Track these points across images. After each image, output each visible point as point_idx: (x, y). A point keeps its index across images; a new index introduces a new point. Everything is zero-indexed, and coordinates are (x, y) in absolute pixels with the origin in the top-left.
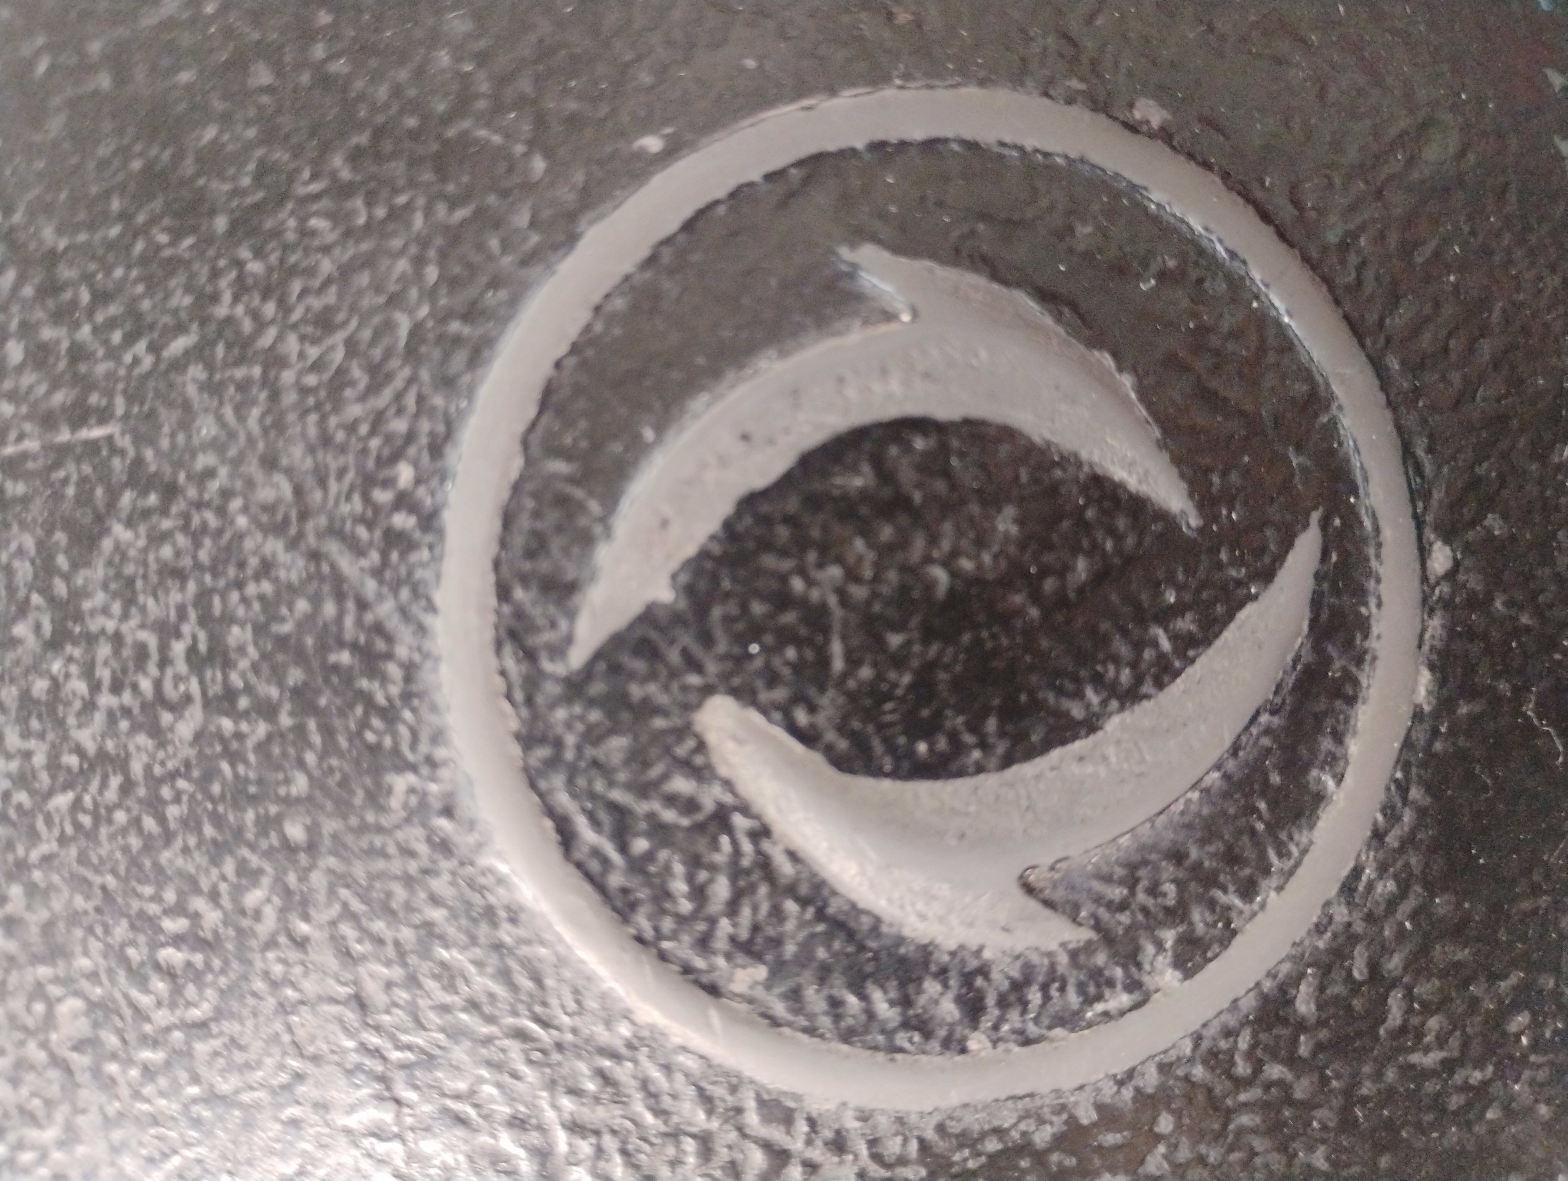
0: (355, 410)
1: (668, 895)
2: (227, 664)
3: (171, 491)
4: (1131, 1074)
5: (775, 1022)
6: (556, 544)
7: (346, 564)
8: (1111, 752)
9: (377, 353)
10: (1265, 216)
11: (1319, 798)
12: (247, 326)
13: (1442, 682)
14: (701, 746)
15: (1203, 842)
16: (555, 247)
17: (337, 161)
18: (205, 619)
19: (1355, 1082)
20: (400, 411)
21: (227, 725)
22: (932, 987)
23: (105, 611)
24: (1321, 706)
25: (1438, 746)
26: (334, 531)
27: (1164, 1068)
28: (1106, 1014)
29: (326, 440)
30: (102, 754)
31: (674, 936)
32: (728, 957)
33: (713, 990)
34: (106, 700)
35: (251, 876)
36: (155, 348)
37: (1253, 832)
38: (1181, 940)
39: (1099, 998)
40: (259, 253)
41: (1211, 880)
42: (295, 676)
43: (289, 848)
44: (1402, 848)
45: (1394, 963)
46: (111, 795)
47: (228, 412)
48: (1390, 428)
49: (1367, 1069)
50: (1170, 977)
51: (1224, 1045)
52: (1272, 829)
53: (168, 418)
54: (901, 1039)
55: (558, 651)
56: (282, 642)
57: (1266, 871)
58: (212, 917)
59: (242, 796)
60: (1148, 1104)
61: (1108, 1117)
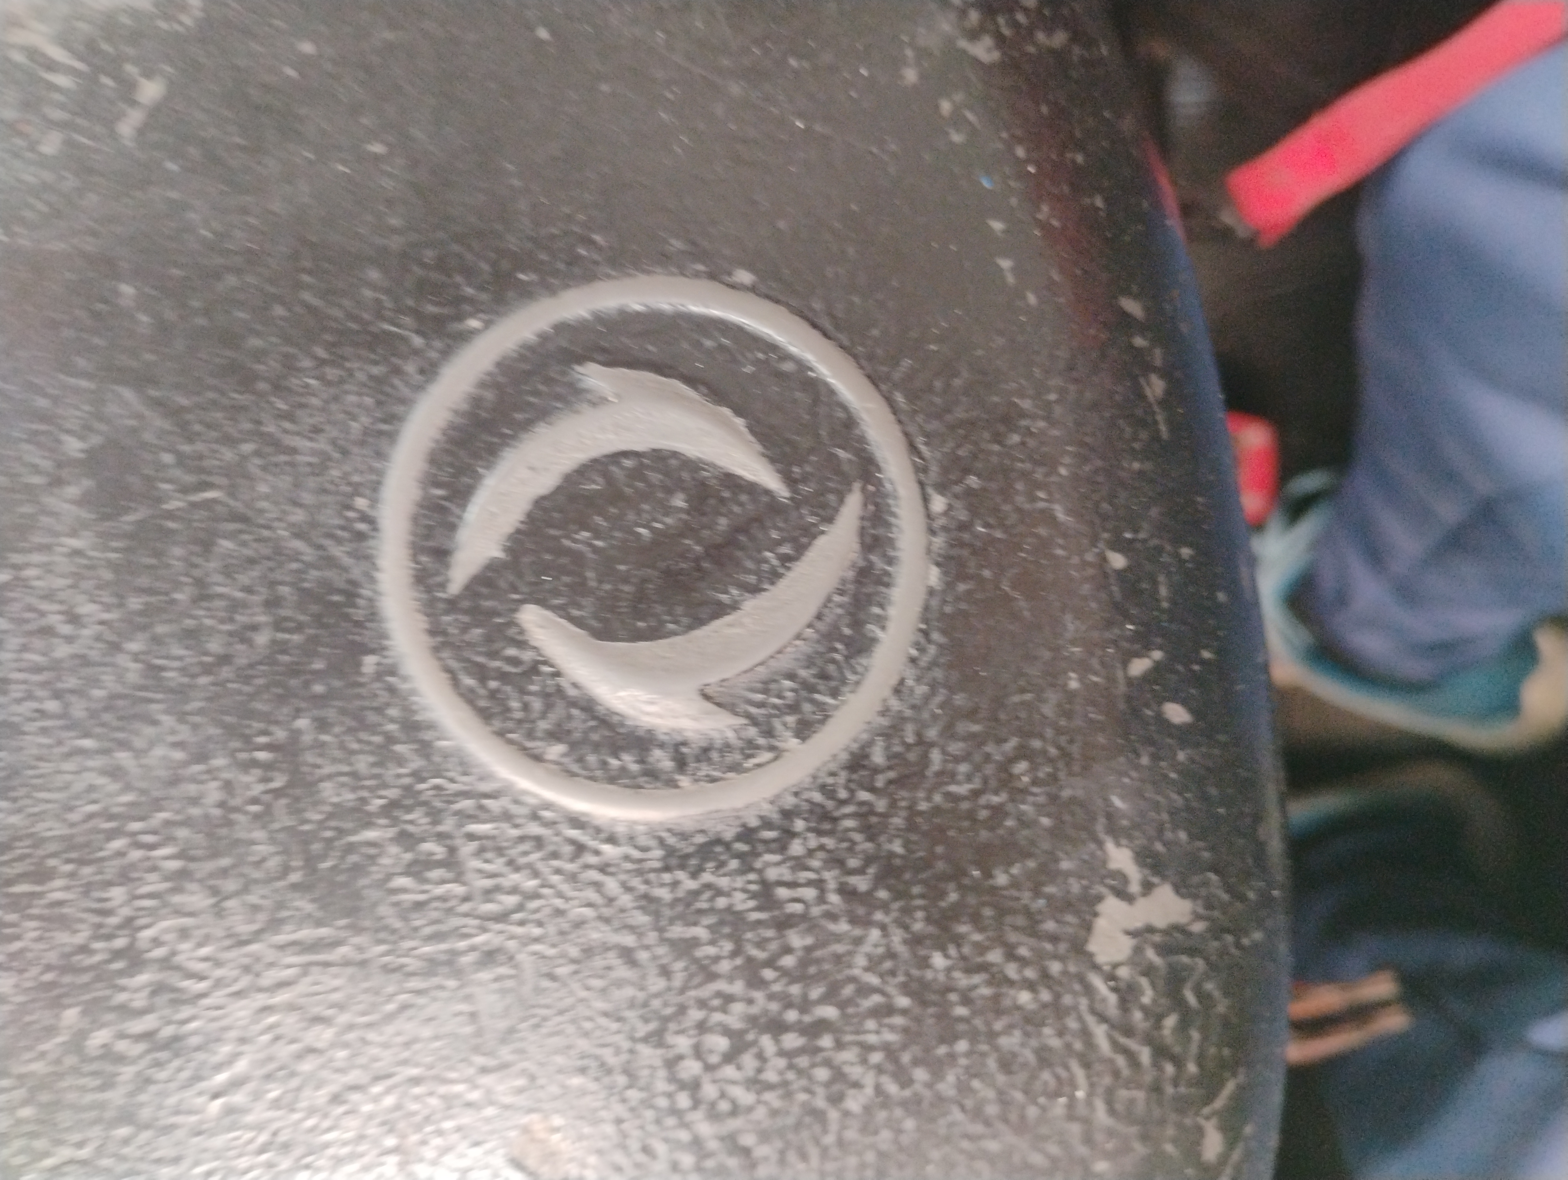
0: (335, 473)
2: (281, 605)
3: (247, 521)
4: (777, 798)
7: (335, 551)
9: (344, 443)
10: (815, 326)
11: (874, 640)
13: (945, 573)
16: (428, 381)
17: (319, 350)
18: (268, 584)
19: (914, 802)
21: (283, 636)
25: (948, 609)
26: (328, 534)
27: (796, 795)
28: (759, 766)
29: (322, 489)
33: (538, 758)
35: (298, 712)
41: (812, 689)
42: (314, 608)
43: (317, 697)
44: (930, 667)
45: (932, 733)
49: (921, 794)
50: (793, 743)
51: (830, 781)
56: (306, 592)
58: (280, 735)
59: (294, 671)
60: (787, 814)
61: (766, 823)
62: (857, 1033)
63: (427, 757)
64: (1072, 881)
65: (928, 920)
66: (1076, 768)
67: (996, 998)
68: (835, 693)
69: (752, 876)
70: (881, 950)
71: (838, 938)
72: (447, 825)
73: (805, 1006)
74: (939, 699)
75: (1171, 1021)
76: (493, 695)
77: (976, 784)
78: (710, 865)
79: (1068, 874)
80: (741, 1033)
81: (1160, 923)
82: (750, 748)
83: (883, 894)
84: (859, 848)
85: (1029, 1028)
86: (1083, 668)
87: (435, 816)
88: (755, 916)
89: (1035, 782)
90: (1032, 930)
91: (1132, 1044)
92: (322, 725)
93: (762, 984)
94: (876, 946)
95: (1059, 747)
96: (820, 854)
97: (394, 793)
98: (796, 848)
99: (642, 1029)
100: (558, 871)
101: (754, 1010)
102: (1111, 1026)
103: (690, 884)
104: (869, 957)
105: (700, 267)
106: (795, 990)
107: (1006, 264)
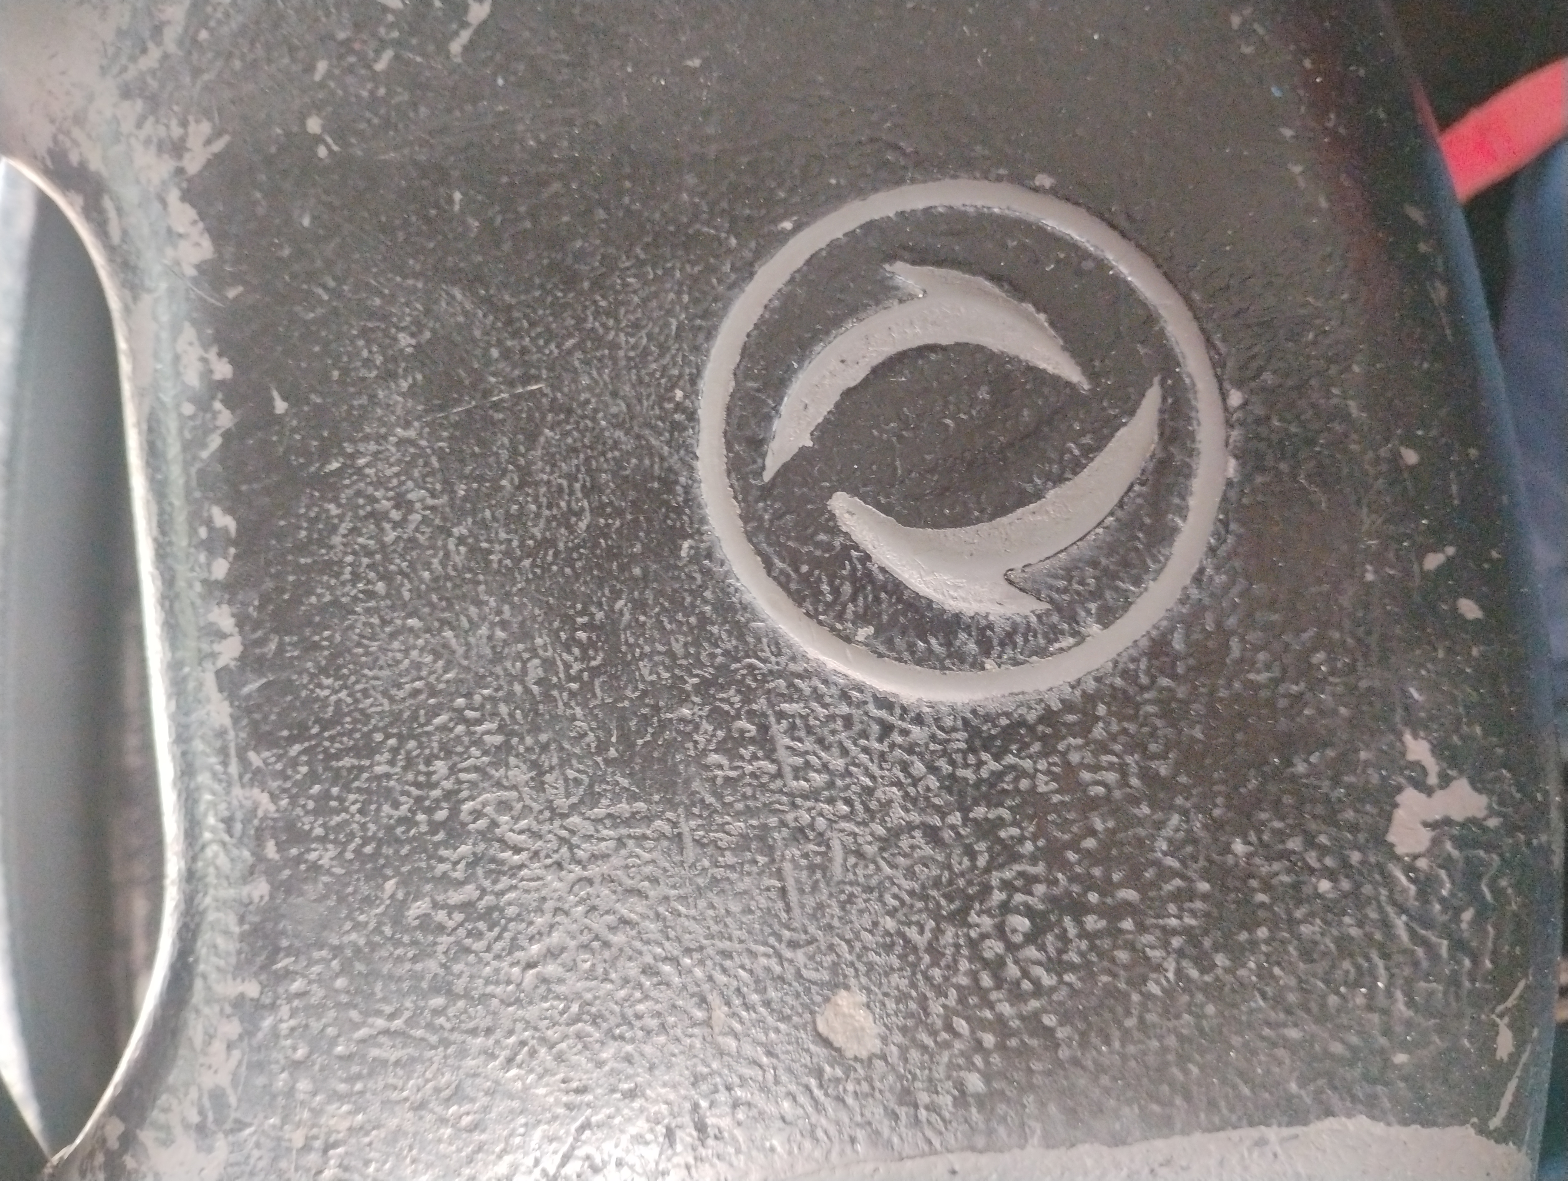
0: (654, 366)
1: (822, 593)
2: (601, 492)
3: (569, 411)
4: (1079, 682)
5: (881, 655)
7: (654, 441)
8: (1050, 509)
9: (662, 338)
10: (1113, 226)
12: (601, 331)
13: (1243, 465)
14: (833, 517)
15: (1108, 556)
16: (744, 280)
17: (638, 250)
18: (589, 471)
19: (1214, 689)
20: (675, 364)
21: (602, 521)
22: (963, 636)
23: (543, 471)
24: (1170, 480)
25: (1245, 501)
26: (647, 424)
27: (1098, 680)
29: (641, 381)
30: (544, 539)
32: (854, 623)
33: (848, 639)
34: (545, 513)
35: (616, 595)
36: (558, 346)
37: (1137, 549)
39: (1056, 640)
40: (604, 297)
41: (1115, 576)
42: (632, 494)
43: (635, 579)
44: (1229, 557)
45: (1232, 622)
46: (550, 558)
47: (594, 373)
49: (1221, 682)
50: (1096, 628)
51: (1132, 666)
53: (567, 378)
55: (759, 473)
56: (625, 479)
57: (1147, 570)
58: (599, 616)
59: (611, 554)
60: (1090, 699)
61: (1068, 706)
62: (1158, 917)
63: (741, 637)
64: (1370, 771)
65: (1229, 807)
66: (1374, 660)
67: (1296, 886)
69: (1056, 759)
70: (1181, 835)
71: (1140, 822)
72: (760, 703)
73: (1106, 887)
74: (1238, 588)
75: (1468, 915)
77: (1276, 673)
78: (1014, 747)
79: (1367, 764)
80: (1044, 915)
81: (1458, 816)
82: (1053, 634)
83: (1183, 779)
84: (1160, 733)
85: (1330, 916)
86: (1378, 560)
87: (747, 694)
88: (1058, 798)
89: (1333, 672)
90: (1331, 819)
91: (1431, 936)
92: (640, 606)
93: (1065, 866)
94: (1177, 830)
95: (1358, 639)
96: (1122, 739)
97: (708, 673)
98: (1098, 731)
99: (947, 907)
100: (866, 750)
101: (1056, 891)
102: (1410, 916)
103: (994, 766)
104: (1170, 841)
105: (1002, 171)
106: (1097, 872)
107: (1297, 169)
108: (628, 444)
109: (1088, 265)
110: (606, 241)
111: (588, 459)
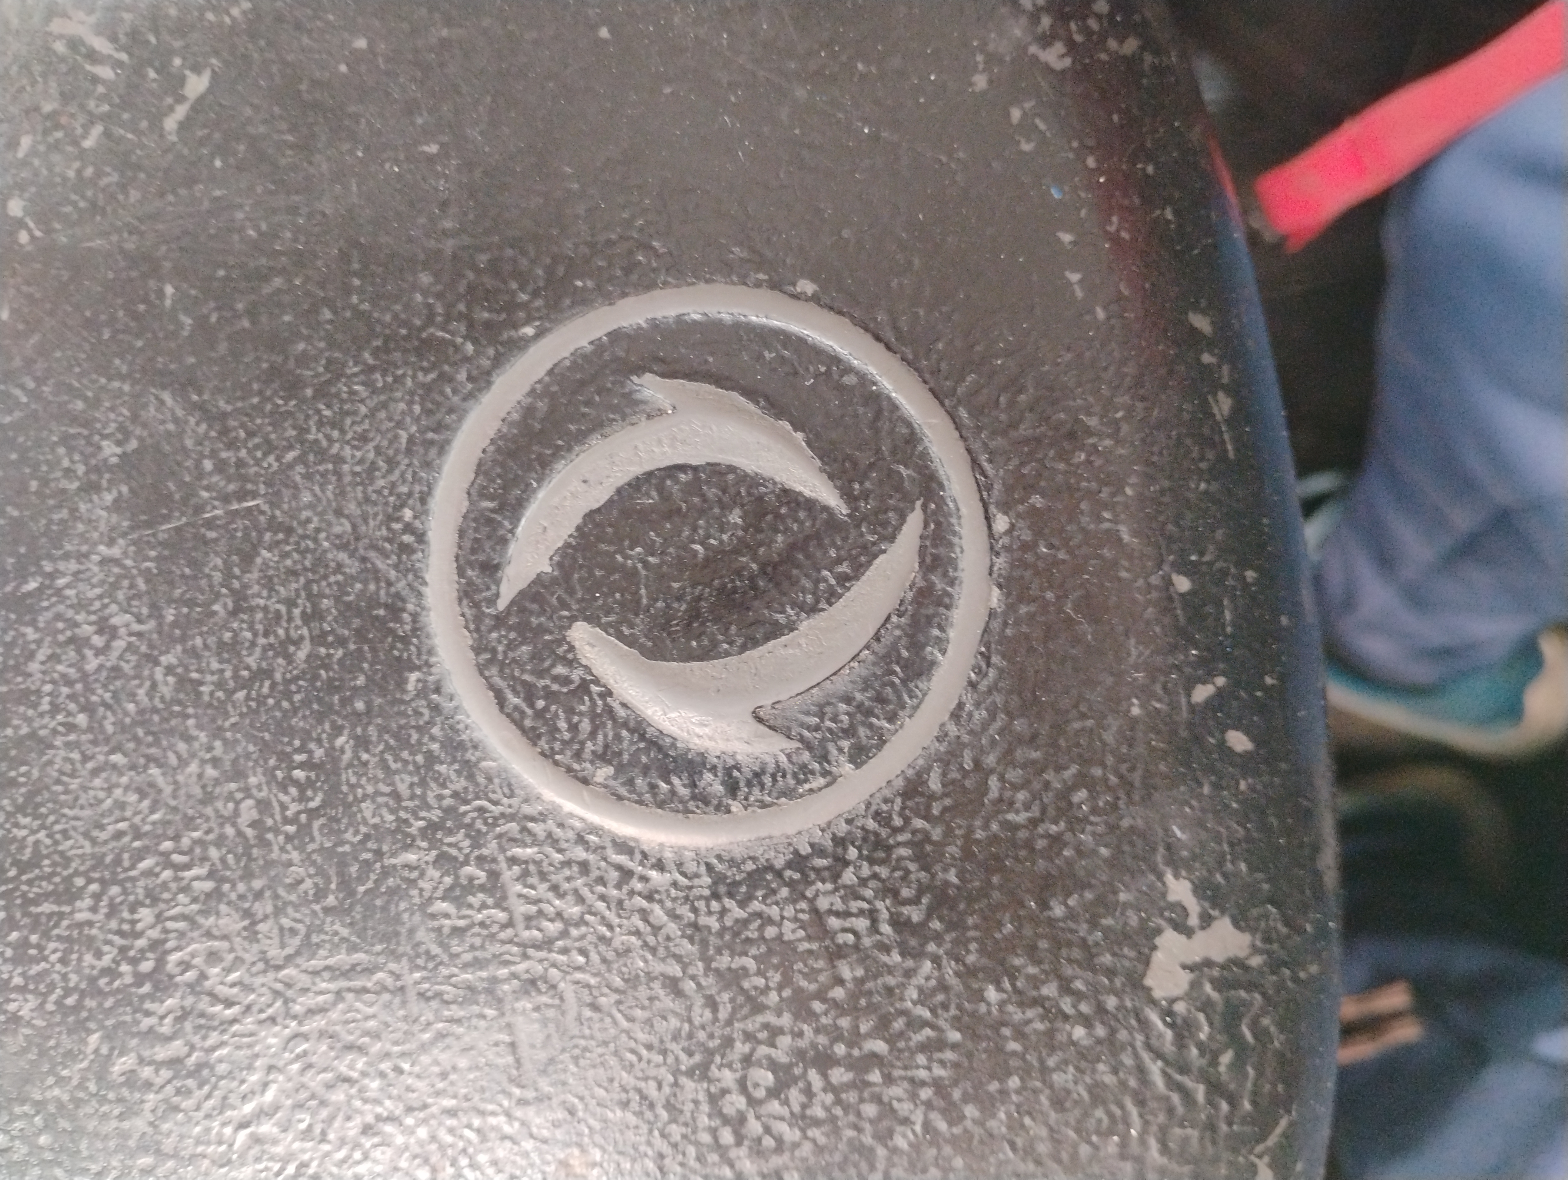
0: (381, 483)
1: (558, 730)
2: (322, 619)
3: (289, 531)
4: (829, 824)
5: (620, 798)
6: (487, 545)
7: (380, 564)
8: (803, 641)
9: (391, 452)
10: (878, 338)
11: (933, 664)
12: (325, 443)
13: (1007, 595)
14: (572, 648)
16: (480, 390)
17: (366, 355)
18: (310, 596)
19: (970, 830)
20: (404, 481)
21: (323, 651)
22: (708, 776)
23: (259, 596)
24: (931, 611)
25: (1009, 632)
26: (373, 547)
27: (849, 822)
28: (811, 791)
29: (367, 500)
30: (260, 669)
31: (561, 752)
32: (592, 762)
33: (585, 781)
34: (262, 641)
35: (338, 729)
36: (278, 459)
37: (892, 684)
38: (853, 747)
39: (806, 781)
40: (329, 406)
41: (869, 713)
42: (356, 623)
43: (357, 714)
44: (989, 692)
45: (990, 760)
46: (265, 690)
47: (317, 488)
48: (963, 451)
49: (978, 823)
51: (885, 807)
52: (904, 682)
53: (286, 493)
54: (691, 805)
55: (492, 601)
56: (348, 605)
57: (903, 707)
58: (319, 753)
59: (332, 687)
60: (840, 842)
61: (818, 850)
62: (906, 1068)
63: (471, 777)
64: (1130, 913)
65: (983, 952)
66: (1137, 798)
67: (1050, 1033)
68: (892, 718)
69: (803, 905)
70: (933, 982)
71: (890, 970)
72: (490, 848)
73: (855, 1039)
74: (998, 724)
75: (1226, 1058)
76: (539, 714)
77: (1034, 812)
78: (760, 893)
79: (1126, 906)
80: (789, 1067)
81: (1219, 957)
82: (804, 773)
83: (936, 925)
84: (913, 877)
85: (1083, 1064)
86: (1145, 693)
87: (477, 839)
88: (805, 946)
89: (1094, 811)
90: (1089, 963)
91: (1187, 1081)
92: (362, 743)
93: (812, 1015)
94: (928, 978)
95: (1121, 777)
96: (873, 884)
97: (435, 815)
98: (849, 877)
99: (686, 1062)
100: (603, 898)
101: (802, 1043)
102: (1166, 1062)
103: (739, 913)
104: (921, 990)
105: (762, 276)
106: (845, 1023)
107: (1074, 277)
108: (352, 567)
109: (850, 380)
110: (332, 344)
111: (309, 582)
